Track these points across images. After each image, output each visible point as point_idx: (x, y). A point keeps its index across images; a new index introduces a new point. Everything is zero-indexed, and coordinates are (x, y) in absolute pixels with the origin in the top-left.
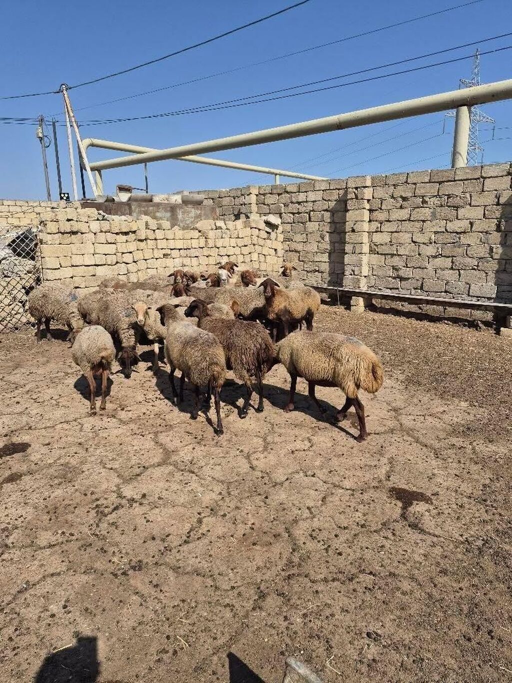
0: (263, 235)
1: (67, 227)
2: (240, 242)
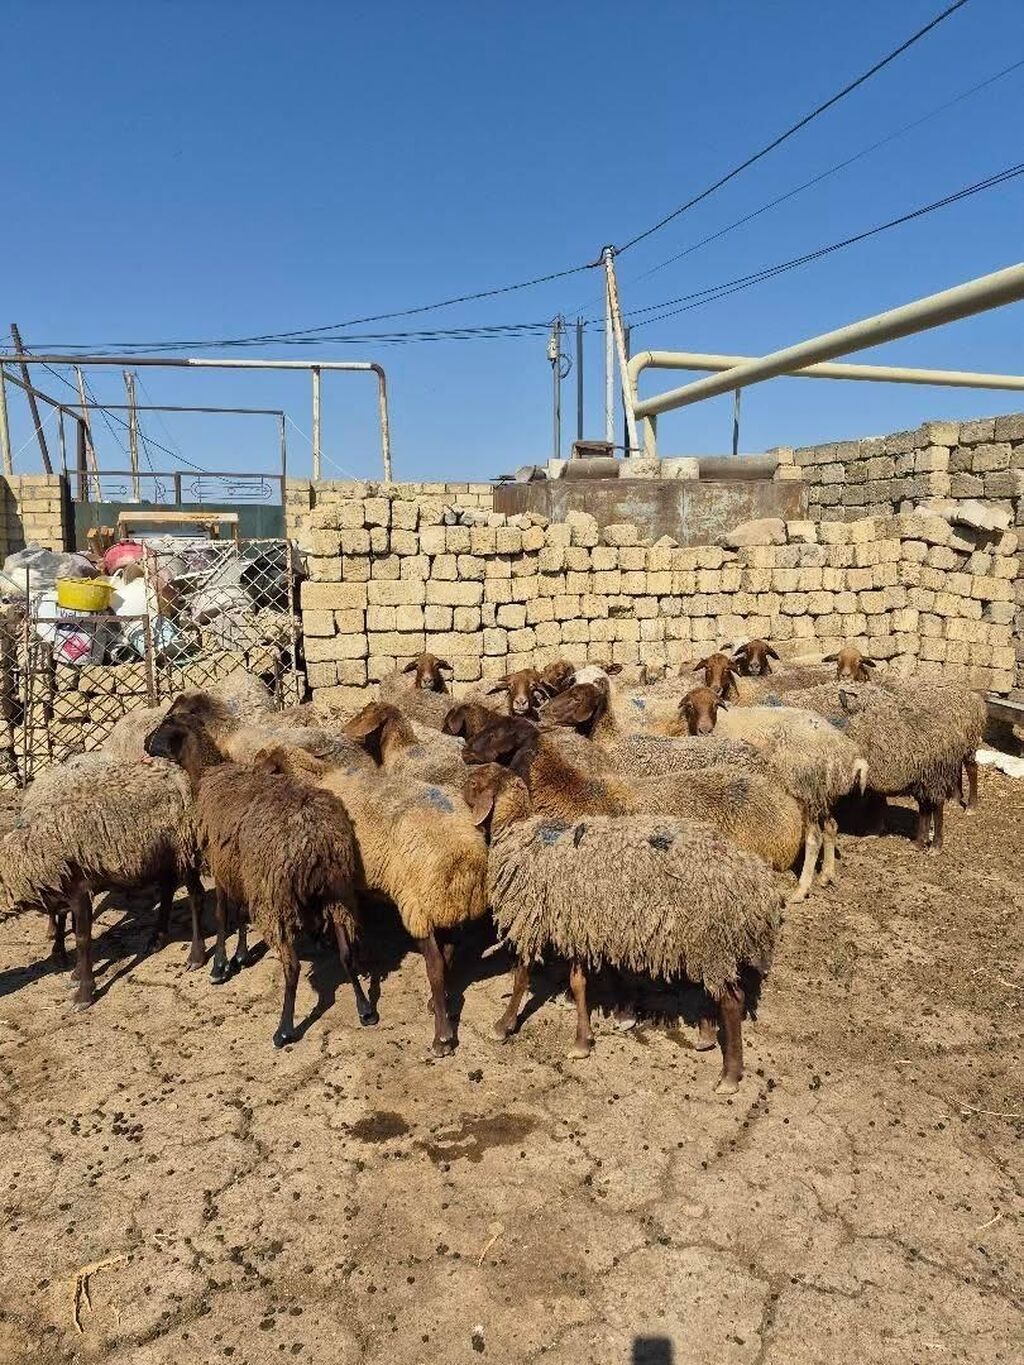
0: (943, 557)
1: (360, 541)
2: (858, 579)
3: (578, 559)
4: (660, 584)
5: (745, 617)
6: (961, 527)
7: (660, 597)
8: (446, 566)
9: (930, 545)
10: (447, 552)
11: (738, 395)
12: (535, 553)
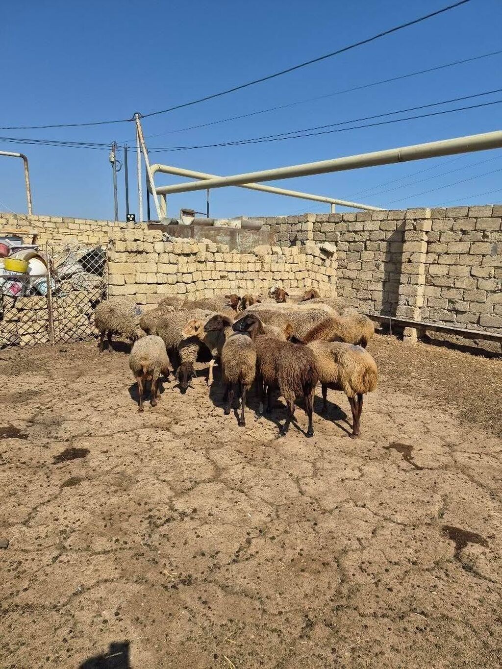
0: (318, 261)
1: (134, 246)
2: (295, 268)
3: (210, 257)
4: (237, 267)
5: (262, 280)
6: (323, 251)
7: (236, 272)
8: (165, 258)
9: (314, 256)
10: (165, 252)
11: (208, 191)
12: (195, 254)
